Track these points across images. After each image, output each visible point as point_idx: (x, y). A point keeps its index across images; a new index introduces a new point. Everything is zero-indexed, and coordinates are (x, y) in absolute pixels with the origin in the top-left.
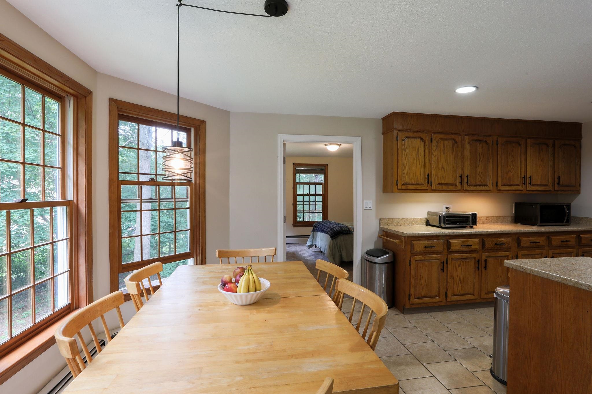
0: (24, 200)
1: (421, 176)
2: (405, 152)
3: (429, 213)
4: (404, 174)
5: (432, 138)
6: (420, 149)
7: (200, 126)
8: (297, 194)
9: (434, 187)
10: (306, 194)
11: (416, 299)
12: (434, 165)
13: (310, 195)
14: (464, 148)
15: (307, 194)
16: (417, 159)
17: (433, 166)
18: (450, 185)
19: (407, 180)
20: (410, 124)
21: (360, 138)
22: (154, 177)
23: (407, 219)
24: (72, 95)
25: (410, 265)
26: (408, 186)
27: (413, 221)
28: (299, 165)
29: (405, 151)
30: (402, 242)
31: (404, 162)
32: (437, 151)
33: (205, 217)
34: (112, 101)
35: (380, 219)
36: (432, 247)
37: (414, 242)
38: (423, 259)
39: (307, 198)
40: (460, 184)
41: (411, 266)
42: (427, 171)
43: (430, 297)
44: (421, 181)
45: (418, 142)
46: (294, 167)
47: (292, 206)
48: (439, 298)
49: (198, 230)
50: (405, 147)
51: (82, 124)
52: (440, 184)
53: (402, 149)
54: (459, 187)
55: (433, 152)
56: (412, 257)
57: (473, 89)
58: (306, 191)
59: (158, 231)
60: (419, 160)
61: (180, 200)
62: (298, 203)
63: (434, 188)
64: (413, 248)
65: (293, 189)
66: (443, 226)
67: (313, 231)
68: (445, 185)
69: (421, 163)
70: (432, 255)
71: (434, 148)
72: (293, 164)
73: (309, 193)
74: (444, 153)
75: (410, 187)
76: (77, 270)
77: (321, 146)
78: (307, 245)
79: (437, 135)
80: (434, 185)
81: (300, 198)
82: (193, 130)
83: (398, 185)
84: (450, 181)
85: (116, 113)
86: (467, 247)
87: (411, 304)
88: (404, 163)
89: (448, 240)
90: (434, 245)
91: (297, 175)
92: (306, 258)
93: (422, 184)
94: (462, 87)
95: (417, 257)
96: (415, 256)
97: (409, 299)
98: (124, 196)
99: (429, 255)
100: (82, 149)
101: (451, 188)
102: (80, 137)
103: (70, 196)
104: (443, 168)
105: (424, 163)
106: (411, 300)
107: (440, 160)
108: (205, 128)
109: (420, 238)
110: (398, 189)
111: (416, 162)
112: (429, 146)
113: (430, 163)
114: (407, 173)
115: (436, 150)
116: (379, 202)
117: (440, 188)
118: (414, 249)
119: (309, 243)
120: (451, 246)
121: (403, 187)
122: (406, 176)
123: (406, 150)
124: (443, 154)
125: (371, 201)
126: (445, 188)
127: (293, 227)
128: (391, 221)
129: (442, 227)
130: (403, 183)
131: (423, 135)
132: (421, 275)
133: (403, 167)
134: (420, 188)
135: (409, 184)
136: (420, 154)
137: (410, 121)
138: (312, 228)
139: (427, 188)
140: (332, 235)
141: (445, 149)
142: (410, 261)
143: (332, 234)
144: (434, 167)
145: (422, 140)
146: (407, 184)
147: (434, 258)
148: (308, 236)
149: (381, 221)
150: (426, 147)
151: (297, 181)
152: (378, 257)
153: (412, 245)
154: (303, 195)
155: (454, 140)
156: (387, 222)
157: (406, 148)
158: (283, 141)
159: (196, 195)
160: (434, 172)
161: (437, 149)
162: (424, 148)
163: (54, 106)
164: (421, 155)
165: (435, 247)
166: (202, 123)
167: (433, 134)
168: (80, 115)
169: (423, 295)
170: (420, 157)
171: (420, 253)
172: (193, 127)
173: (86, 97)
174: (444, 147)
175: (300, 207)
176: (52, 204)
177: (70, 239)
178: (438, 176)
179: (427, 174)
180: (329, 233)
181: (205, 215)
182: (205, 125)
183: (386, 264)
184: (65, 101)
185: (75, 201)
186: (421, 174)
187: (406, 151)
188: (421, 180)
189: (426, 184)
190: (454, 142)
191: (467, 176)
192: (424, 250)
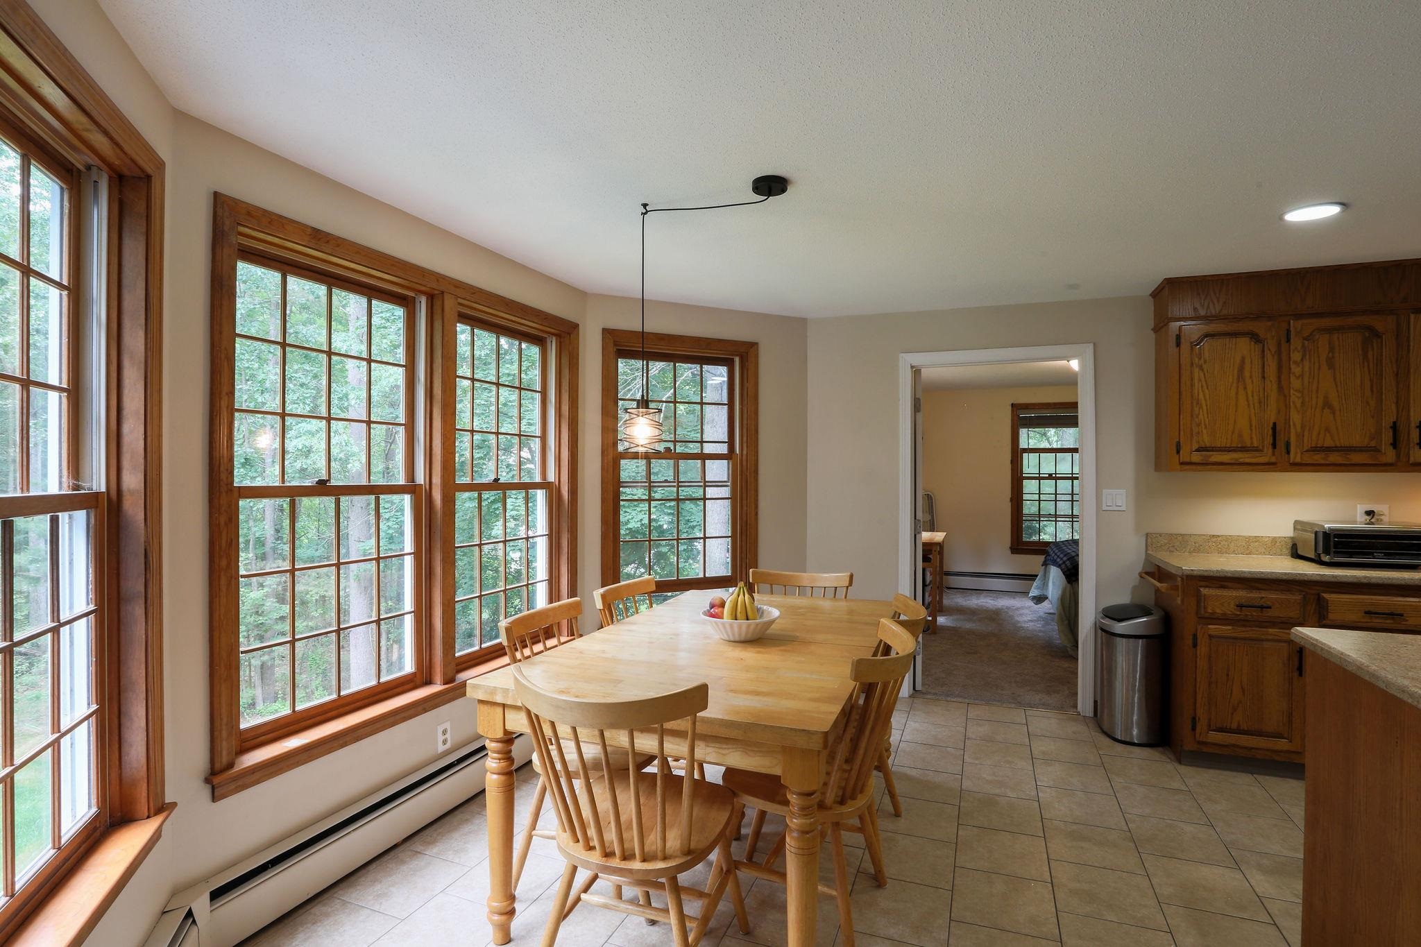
0: (496, 480)
1: (1251, 430)
2: (1201, 372)
3: (1298, 525)
4: (1198, 425)
5: (1288, 331)
6: (1248, 361)
7: (747, 353)
8: (1024, 475)
9: (1295, 456)
10: (1047, 475)
11: (1214, 731)
12: (1295, 398)
13: (1056, 479)
14: (1409, 346)
15: (1050, 477)
16: (1238, 387)
17: (1294, 402)
18: (1355, 451)
19: (1206, 440)
20: (1218, 301)
21: (1092, 344)
22: (671, 446)
23: (1229, 539)
24: (553, 334)
25: (1195, 645)
26: (1212, 455)
27: (1250, 545)
28: (1026, 407)
29: (1201, 368)
30: (1176, 588)
31: (1198, 395)
32: (1307, 364)
33: (757, 514)
34: (607, 333)
35: (1147, 535)
36: (1262, 607)
37: (1204, 591)
38: (1235, 635)
39: (1048, 486)
40: (1391, 448)
41: (1198, 648)
42: (1271, 415)
43: (1260, 734)
44: (1252, 443)
45: (1244, 346)
46: (1013, 411)
47: (1010, 504)
48: (1291, 742)
49: (744, 538)
50: (1200, 359)
51: (566, 372)
52: (1315, 449)
53: (1192, 364)
54: (1389, 455)
55: (1293, 366)
56: (1199, 627)
57: (1334, 210)
58: (1047, 468)
59: (675, 535)
60: (1245, 388)
61: (714, 484)
62: (1025, 497)
63: (1298, 460)
64: (1203, 604)
65: (1011, 463)
66: (1326, 558)
67: (1045, 564)
68: (1337, 451)
69: (1251, 398)
70: (1266, 627)
71: (1296, 356)
72: (1012, 405)
73: (1056, 474)
74: (1331, 366)
75: (1216, 457)
76: (557, 581)
77: (1064, 362)
78: (1031, 595)
79: (1305, 321)
80: (1296, 453)
81: (1030, 487)
82: (737, 360)
83: (1181, 452)
84: (1356, 440)
85: (612, 349)
86: (1386, 619)
87: (1200, 743)
88: (1198, 400)
89: (1319, 595)
90: (1269, 603)
91: (1023, 432)
92: (1019, 625)
93: (1256, 450)
94: (1299, 208)
95: (1213, 629)
96: (1210, 626)
97: (1194, 729)
98: (624, 476)
99: (1256, 627)
100: (565, 408)
101: (1357, 458)
102: (563, 391)
103: (551, 477)
104: (1327, 405)
105: (1261, 395)
106: (1198, 731)
107: (1318, 388)
108: (757, 356)
109: (1226, 584)
110: (1182, 464)
111: (1237, 393)
112: (1279, 352)
113: (1285, 396)
114: (1207, 423)
115: (1302, 360)
116: (1143, 496)
117: (1318, 458)
118: (1204, 608)
119: (1036, 591)
120: (1328, 609)
121: (1196, 458)
122: (1205, 431)
123: (1205, 367)
124: (1329, 369)
125: (1123, 491)
126: (1334, 458)
127: (1012, 553)
128: (1180, 542)
129: (1321, 561)
130: (1195, 446)
131: (1259, 327)
132: (1228, 675)
133: (1196, 409)
134: (1247, 460)
135: (1213, 451)
136: (1247, 374)
137: (1217, 295)
138: (1042, 558)
139: (1273, 460)
140: (1068, 573)
141: (1333, 357)
142: (1195, 637)
143: (1069, 570)
144: (1296, 407)
145: (1255, 337)
146: (1208, 451)
147: (1270, 637)
148: (1032, 577)
149: (1149, 540)
150: (1268, 355)
151: (1023, 444)
152: (1120, 620)
153: (1199, 597)
154: (1040, 479)
155: (1370, 329)
156: (1166, 541)
157: (1205, 362)
158: (912, 367)
159: (741, 475)
160: (1296, 417)
161: (1307, 357)
162: (1263, 357)
163: (533, 351)
164: (1251, 377)
165: (1270, 608)
166: (751, 348)
167: (1292, 321)
168: (563, 361)
169: (1234, 726)
170: (1248, 381)
171: (1224, 620)
172: (737, 355)
173: (569, 334)
174: (1332, 349)
175: (1029, 508)
176: (526, 487)
177: (550, 536)
178: (1309, 430)
179: (1271, 425)
180: (1063, 566)
181: (757, 513)
182: (758, 350)
183: (1145, 640)
184: (546, 342)
185: (557, 483)
186: (1251, 426)
187: (1203, 370)
188: (1251, 438)
189: (1268, 450)
190: (1367, 334)
191: (1392, 425)
192: (1238, 613)
